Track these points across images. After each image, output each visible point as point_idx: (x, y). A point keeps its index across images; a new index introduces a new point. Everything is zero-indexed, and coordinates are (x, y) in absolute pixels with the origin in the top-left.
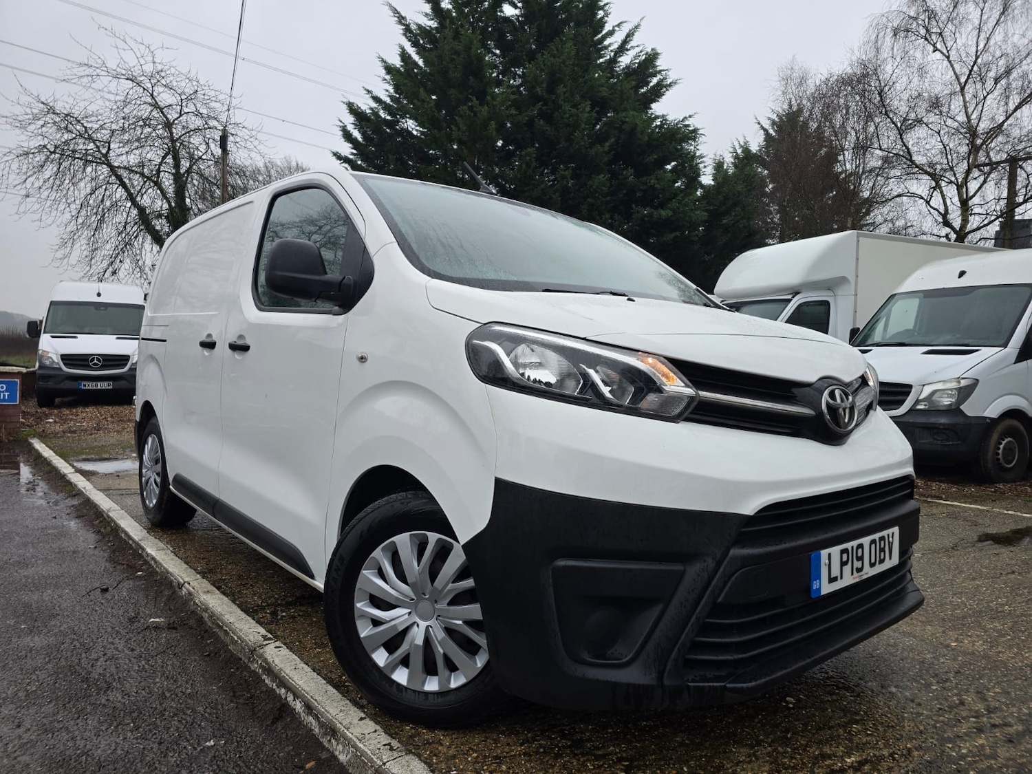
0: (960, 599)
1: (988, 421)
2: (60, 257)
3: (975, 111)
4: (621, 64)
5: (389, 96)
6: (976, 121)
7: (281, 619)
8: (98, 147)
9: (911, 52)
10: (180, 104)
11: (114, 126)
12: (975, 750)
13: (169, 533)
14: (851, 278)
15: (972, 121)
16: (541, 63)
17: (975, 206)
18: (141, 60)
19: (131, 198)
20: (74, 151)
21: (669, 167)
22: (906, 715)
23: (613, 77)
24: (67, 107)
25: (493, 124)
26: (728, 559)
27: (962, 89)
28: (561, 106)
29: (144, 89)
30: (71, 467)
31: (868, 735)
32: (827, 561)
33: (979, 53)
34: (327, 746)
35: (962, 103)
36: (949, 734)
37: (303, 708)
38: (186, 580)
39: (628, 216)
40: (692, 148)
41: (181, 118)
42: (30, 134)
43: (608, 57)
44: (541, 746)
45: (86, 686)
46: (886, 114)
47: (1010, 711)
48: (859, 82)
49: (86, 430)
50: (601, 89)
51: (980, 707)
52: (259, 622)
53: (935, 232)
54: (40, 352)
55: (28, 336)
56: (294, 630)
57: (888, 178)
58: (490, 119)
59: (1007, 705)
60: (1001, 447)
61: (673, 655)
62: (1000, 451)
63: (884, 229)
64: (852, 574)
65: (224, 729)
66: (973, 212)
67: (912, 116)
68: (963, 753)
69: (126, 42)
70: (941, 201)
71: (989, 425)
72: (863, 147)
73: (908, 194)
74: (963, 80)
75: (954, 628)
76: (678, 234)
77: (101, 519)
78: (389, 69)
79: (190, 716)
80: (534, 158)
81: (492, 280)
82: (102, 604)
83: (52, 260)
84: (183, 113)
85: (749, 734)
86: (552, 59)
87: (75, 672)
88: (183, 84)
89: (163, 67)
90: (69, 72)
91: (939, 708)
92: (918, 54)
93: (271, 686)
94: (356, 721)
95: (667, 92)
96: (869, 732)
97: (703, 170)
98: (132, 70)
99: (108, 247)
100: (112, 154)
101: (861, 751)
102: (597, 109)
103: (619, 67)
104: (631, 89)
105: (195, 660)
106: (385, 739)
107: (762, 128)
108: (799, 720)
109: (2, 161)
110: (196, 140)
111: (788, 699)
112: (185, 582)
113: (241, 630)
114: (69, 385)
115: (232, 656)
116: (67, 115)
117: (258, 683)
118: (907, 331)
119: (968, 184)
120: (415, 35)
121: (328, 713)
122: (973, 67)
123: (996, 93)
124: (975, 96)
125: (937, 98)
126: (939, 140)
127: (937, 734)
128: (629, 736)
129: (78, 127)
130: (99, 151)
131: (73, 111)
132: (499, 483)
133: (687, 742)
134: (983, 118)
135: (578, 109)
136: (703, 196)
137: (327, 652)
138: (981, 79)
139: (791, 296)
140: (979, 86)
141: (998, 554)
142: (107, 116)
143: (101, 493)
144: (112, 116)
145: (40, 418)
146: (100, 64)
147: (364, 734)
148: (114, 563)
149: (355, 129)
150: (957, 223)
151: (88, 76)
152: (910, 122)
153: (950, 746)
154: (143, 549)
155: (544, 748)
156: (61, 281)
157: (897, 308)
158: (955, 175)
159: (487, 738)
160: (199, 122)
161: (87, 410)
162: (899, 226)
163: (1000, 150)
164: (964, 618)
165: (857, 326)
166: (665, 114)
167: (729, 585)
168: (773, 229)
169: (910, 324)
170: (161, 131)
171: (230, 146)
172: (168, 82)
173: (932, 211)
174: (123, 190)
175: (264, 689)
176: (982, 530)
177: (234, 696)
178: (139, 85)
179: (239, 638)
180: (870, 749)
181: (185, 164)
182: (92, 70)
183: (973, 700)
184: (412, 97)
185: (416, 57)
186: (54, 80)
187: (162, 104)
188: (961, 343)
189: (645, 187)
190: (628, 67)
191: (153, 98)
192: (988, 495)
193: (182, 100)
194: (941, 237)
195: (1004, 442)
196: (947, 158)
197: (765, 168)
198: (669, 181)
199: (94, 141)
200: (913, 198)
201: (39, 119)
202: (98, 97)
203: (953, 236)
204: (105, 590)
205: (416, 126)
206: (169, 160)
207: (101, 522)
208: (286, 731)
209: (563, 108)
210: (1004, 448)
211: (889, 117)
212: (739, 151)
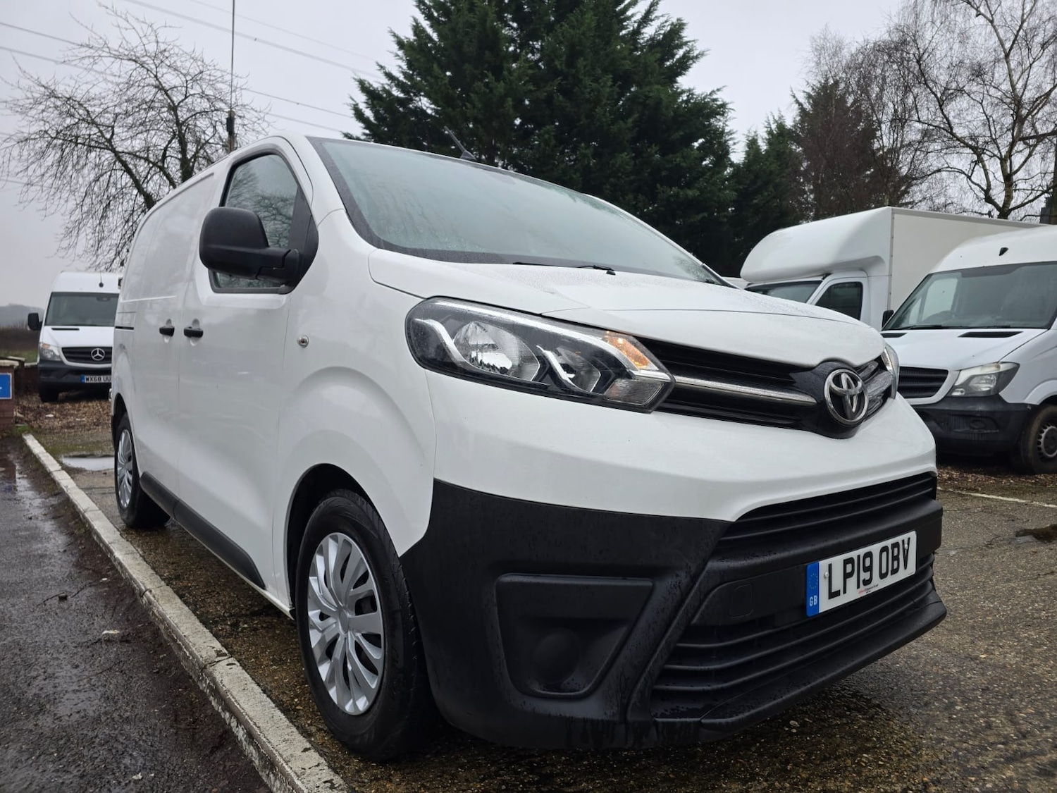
0: (992, 603)
1: (1028, 407)
2: (65, 247)
3: (1021, 80)
4: (645, 35)
5: (402, 72)
6: (1022, 90)
7: (242, 631)
8: (100, 131)
9: (952, 16)
10: (185, 85)
11: (118, 110)
12: (1001, 784)
13: (143, 535)
14: (886, 258)
15: (1018, 90)
16: (560, 35)
17: (1020, 181)
18: (144, 39)
19: (137, 184)
20: (77, 137)
21: (696, 144)
22: (924, 741)
23: (636, 49)
24: (69, 90)
25: (510, 101)
26: (704, 572)
27: (1007, 56)
28: (582, 79)
29: (148, 70)
30: (58, 465)
31: (880, 766)
32: (827, 573)
33: (1025, 16)
34: (265, 781)
35: (1006, 71)
36: (973, 764)
37: (245, 736)
38: (148, 588)
39: (653, 198)
40: (721, 124)
41: (187, 100)
42: (31, 119)
43: (631, 28)
44: (504, 782)
45: (16, 709)
46: (926, 84)
47: (1043, 736)
48: (896, 49)
49: (85, 425)
50: (623, 62)
51: (1010, 731)
52: (216, 636)
53: (976, 209)
54: (41, 345)
55: (29, 329)
56: (253, 644)
57: (928, 153)
58: (506, 95)
59: (1040, 729)
60: (1043, 435)
61: (639, 686)
62: (1042, 440)
63: (923, 207)
64: (858, 587)
65: (156, 760)
66: (1017, 188)
67: (954, 85)
68: (987, 788)
69: (128, 21)
70: (984, 176)
71: (1029, 412)
72: (900, 120)
73: (948, 169)
74: (1008, 45)
75: (984, 637)
76: (706, 214)
77: (77, 520)
78: (401, 44)
79: (122, 743)
80: (553, 136)
81: (455, 252)
82: (56, 614)
83: (58, 250)
84: (188, 95)
85: (743, 765)
86: (571, 31)
87: (8, 692)
88: (188, 64)
89: (166, 46)
90: (70, 53)
91: (962, 732)
92: (959, 19)
93: (217, 709)
94: (298, 753)
95: (694, 64)
96: (880, 763)
97: (733, 147)
98: (135, 50)
99: (114, 236)
100: (116, 138)
101: (870, 785)
102: (619, 83)
103: (643, 39)
104: (656, 61)
105: (142, 678)
106: (327, 774)
107: (797, 101)
108: (802, 748)
109: (2, 147)
110: (202, 123)
111: (792, 722)
112: (146, 590)
113: (194, 645)
114: (72, 379)
115: (183, 673)
116: (69, 99)
117: (204, 705)
118: (945, 313)
119: (1013, 157)
120: (429, 8)
121: (269, 742)
122: (1018, 31)
123: (1044, 60)
124: (1021, 64)
125: (980, 65)
126: (981, 110)
127: (959, 764)
128: (605, 770)
129: (81, 112)
130: (103, 136)
131: (75, 95)
132: (438, 485)
133: (671, 776)
134: (1030, 87)
135: (599, 83)
136: (733, 176)
137: (283, 670)
138: (1027, 44)
139: (822, 277)
140: (1025, 52)
141: (1036, 552)
142: (111, 101)
143: (83, 492)
144: (115, 99)
145: (40, 413)
146: (101, 44)
147: (305, 769)
148: (81, 568)
149: (367, 108)
150: (1000, 200)
151: (89, 57)
152: (951, 91)
153: (973, 779)
154: (112, 553)
155: (507, 784)
156: (62, 272)
157: (934, 288)
158: (998, 148)
159: (443, 772)
160: (206, 105)
161: (90, 404)
162: (939, 204)
163: (1047, 120)
164: (996, 625)
165: (892, 309)
166: (692, 87)
167: (705, 603)
168: (807, 209)
169: (947, 306)
170: (165, 115)
171: (237, 129)
172: (172, 62)
173: (973, 186)
174: (128, 176)
175: (209, 712)
176: (1019, 525)
177: (176, 720)
178: (143, 67)
179: (191, 653)
180: (880, 783)
181: (191, 149)
182: (94, 50)
183: (1002, 722)
184: (425, 72)
185: (430, 31)
186: (53, 63)
187: (166, 86)
188: (1002, 324)
189: (670, 166)
190: (652, 39)
191: (157, 79)
192: (1027, 487)
193: (187, 81)
194: (983, 214)
195: (1046, 431)
196: (990, 130)
197: (799, 144)
198: (696, 158)
199: (97, 126)
200: (952, 173)
201: (40, 103)
202: (101, 79)
203: (996, 213)
204: (63, 599)
205: (431, 104)
206: (175, 144)
207: (76, 523)
208: (224, 762)
209: (583, 82)
210: (1046, 437)
211: (928, 87)
212: (774, 126)
